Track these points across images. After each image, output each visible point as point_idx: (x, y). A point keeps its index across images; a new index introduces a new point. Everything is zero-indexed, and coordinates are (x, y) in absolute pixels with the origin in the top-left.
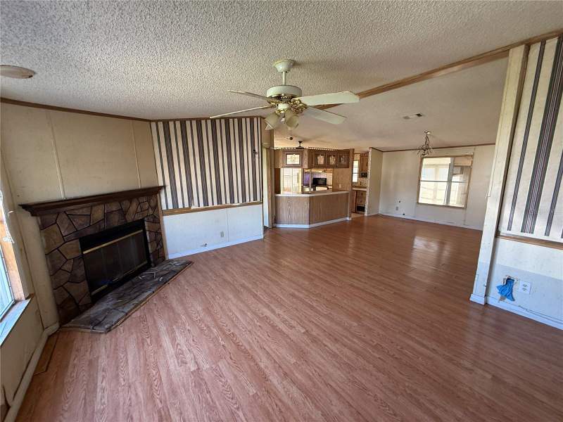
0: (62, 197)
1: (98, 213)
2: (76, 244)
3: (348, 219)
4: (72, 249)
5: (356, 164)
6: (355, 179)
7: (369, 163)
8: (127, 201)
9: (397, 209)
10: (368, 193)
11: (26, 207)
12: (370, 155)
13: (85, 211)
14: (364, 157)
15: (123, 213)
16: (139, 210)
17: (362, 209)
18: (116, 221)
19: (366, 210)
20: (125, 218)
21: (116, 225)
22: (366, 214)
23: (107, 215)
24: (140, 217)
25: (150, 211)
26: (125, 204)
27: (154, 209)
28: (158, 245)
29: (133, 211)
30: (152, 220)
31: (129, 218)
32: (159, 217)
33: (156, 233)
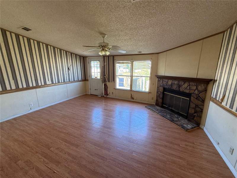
0: (164, 75)
1: (170, 82)
4: (161, 89)
11: (157, 76)
13: (166, 80)
15: (179, 86)
16: (188, 88)
18: (175, 87)
20: (179, 88)
21: (174, 89)
23: (172, 85)
24: (187, 91)
25: (196, 92)
26: (181, 83)
27: (200, 92)
28: (195, 113)
29: (184, 87)
30: (196, 97)
31: (181, 89)
32: (205, 99)
33: (197, 106)
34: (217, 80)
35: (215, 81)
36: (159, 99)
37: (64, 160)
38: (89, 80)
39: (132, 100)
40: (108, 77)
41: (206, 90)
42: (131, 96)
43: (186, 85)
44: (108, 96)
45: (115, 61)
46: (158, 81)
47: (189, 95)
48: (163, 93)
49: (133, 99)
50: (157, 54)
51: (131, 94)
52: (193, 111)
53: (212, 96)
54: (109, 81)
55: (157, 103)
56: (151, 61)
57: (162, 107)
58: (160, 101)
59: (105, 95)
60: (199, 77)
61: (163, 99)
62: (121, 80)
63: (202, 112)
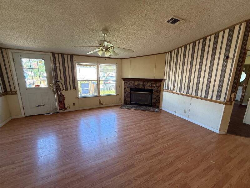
0: (129, 78)
1: (136, 83)
2: (129, 89)
4: (129, 90)
8: (146, 82)
11: (123, 79)
13: (133, 82)
15: (144, 85)
16: (151, 86)
18: (141, 87)
20: (144, 87)
21: (141, 88)
23: (138, 85)
24: (150, 88)
25: (156, 88)
26: (145, 83)
27: (158, 87)
28: (156, 101)
29: (148, 86)
30: (156, 91)
31: (146, 87)
32: (160, 91)
33: (157, 96)
34: (166, 79)
35: (164, 80)
36: (127, 98)
37: (145, 183)
38: (18, 93)
39: (102, 106)
40: (64, 84)
41: (160, 86)
42: (100, 102)
43: (149, 84)
44: (66, 111)
45: (74, 62)
46: (124, 83)
47: (151, 91)
48: (131, 93)
49: (102, 104)
50: (121, 60)
51: (100, 100)
52: (155, 100)
53: (164, 88)
54: (66, 89)
55: (126, 102)
56: (116, 65)
57: (131, 104)
58: (128, 99)
59: (60, 110)
60: (156, 78)
61: (131, 97)
62: (86, 86)
63: (160, 99)
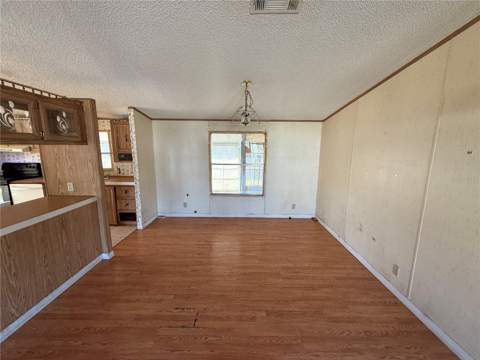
3: (105, 256)
5: (104, 138)
6: (107, 162)
7: (133, 136)
9: (185, 205)
10: (137, 190)
12: (132, 122)
14: (119, 125)
17: (132, 217)
19: (139, 219)
22: (140, 226)
